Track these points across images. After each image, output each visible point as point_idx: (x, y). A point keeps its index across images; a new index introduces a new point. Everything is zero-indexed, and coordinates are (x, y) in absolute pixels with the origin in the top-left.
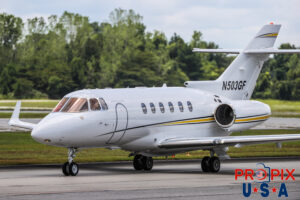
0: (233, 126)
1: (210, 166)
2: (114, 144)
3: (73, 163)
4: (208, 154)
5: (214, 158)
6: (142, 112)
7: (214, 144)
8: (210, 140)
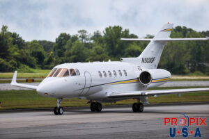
0: (150, 84)
1: (137, 108)
2: (83, 96)
3: (60, 107)
4: (136, 101)
5: (140, 104)
6: (99, 76)
7: (141, 95)
8: (139, 93)
